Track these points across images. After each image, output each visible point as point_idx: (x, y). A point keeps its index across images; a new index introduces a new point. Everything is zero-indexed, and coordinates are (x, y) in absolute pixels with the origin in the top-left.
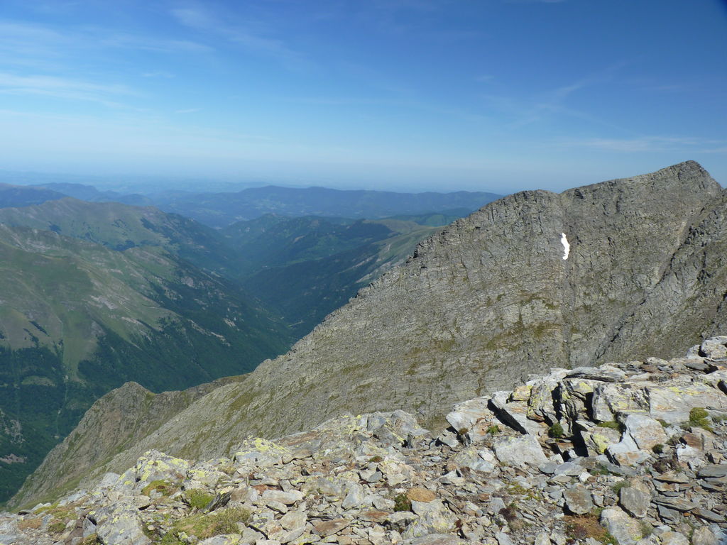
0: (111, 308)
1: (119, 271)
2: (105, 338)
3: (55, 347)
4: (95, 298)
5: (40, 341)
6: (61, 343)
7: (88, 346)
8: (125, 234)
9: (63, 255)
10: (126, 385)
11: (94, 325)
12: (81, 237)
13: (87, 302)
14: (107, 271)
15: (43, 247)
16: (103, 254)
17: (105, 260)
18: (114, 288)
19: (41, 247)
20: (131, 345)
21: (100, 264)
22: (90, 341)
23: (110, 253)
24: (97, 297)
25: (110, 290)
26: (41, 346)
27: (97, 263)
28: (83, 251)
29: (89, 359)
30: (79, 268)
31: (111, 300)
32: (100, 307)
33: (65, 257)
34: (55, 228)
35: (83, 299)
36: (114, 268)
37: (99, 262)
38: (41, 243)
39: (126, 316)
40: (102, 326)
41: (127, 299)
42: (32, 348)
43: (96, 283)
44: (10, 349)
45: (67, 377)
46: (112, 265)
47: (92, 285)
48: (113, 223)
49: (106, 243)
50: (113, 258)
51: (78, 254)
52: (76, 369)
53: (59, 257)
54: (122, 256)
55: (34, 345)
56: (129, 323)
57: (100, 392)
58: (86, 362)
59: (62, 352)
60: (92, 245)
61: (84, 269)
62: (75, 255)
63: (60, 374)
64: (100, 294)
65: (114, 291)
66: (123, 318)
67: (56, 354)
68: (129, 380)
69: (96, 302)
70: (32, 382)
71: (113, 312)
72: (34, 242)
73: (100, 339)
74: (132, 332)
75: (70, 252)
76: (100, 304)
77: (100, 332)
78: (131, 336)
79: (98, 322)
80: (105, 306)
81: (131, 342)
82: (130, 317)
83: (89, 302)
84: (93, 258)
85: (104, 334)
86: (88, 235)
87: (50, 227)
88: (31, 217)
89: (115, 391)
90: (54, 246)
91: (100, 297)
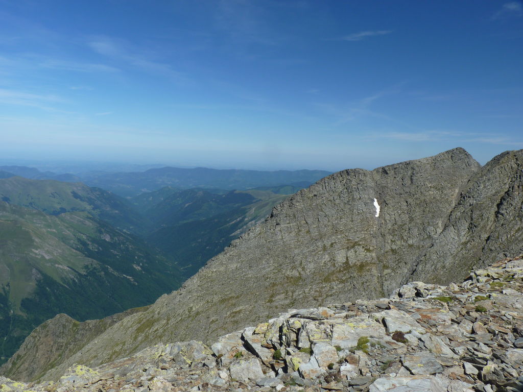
0: (47, 258)
1: (54, 230)
2: (42, 281)
3: (3, 288)
4: (35, 251)
6: (8, 285)
7: (29, 287)
8: (59, 203)
9: (11, 219)
10: (58, 316)
11: (34, 271)
12: (26, 206)
13: (29, 254)
14: (44, 230)
16: (42, 218)
17: (44, 223)
18: (50, 243)
20: (62, 286)
21: (40, 225)
22: (31, 283)
23: (48, 217)
24: (37, 250)
25: (47, 245)
27: (37, 225)
28: (27, 216)
29: (30, 297)
30: (23, 228)
31: (48, 252)
32: (39, 257)
33: (12, 220)
34: (6, 199)
35: (26, 252)
36: (51, 228)
37: (39, 224)
39: (59, 264)
40: (40, 272)
41: (59, 251)
43: (37, 240)
45: (12, 312)
46: (49, 226)
47: (33, 241)
48: (51, 195)
49: (44, 210)
50: (50, 221)
51: (23, 218)
52: (20, 306)
53: (8, 220)
54: (57, 219)
56: (61, 269)
57: (38, 322)
58: (27, 299)
59: (9, 292)
60: (34, 212)
61: (27, 229)
62: (21, 219)
63: (6, 309)
64: (39, 248)
65: (50, 245)
66: (56, 265)
67: (4, 294)
68: (60, 312)
69: (36, 254)
71: (49, 261)
73: (39, 281)
74: (63, 276)
75: (17, 216)
77: (38, 276)
78: (62, 279)
79: (37, 269)
80: (43, 257)
81: (61, 283)
82: (62, 265)
83: (31, 254)
84: (35, 221)
85: (42, 277)
86: (31, 204)
87: (2, 198)
89: (49, 321)
90: (4, 212)
91: (39, 250)
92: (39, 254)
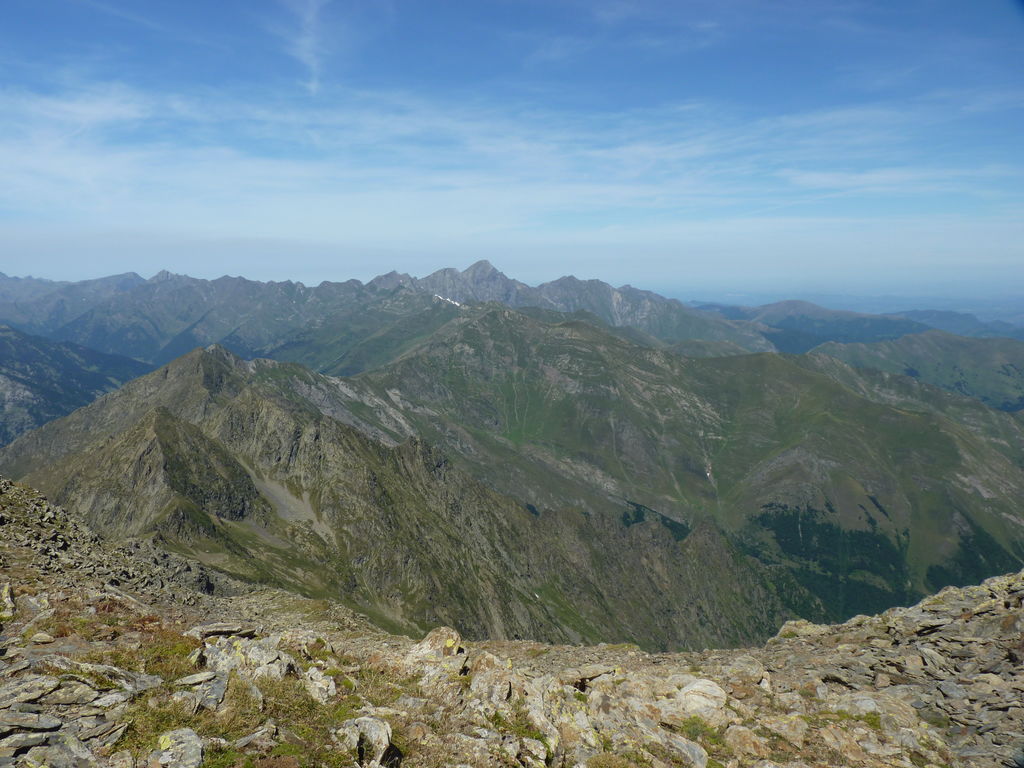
0: (986, 495)
1: (1004, 442)
2: (971, 540)
3: (898, 537)
4: (962, 478)
5: (878, 525)
6: (906, 533)
7: (944, 546)
8: (1017, 387)
9: (921, 411)
11: (957, 516)
12: (949, 388)
13: (949, 482)
14: (983, 439)
15: (895, 397)
16: (980, 414)
17: (983, 424)
18: (994, 467)
19: (892, 397)
20: (1012, 559)
21: (975, 428)
22: (949, 539)
23: (993, 413)
24: (966, 476)
25: (987, 469)
26: (879, 532)
27: (970, 427)
28: (951, 407)
29: (945, 565)
30: (942, 431)
31: (987, 484)
32: (969, 491)
33: (924, 413)
34: (912, 373)
35: (944, 477)
36: (996, 437)
37: (973, 425)
38: (892, 392)
39: (1010, 512)
40: (969, 521)
41: (1013, 486)
42: (867, 532)
43: (967, 457)
44: (839, 529)
45: (910, 584)
46: (993, 432)
47: (959, 458)
48: (1001, 369)
49: (985, 399)
50: (996, 422)
51: (944, 411)
53: (916, 413)
54: (1012, 420)
55: (869, 529)
56: (1013, 523)
58: (940, 568)
60: (965, 400)
61: (949, 434)
62: (939, 412)
63: (900, 576)
64: (971, 473)
65: (994, 471)
66: (1004, 514)
67: (898, 548)
69: (964, 484)
70: (862, 579)
71: (990, 502)
72: (884, 390)
73: (965, 538)
74: (1017, 539)
75: (931, 407)
76: (967, 487)
77: (965, 528)
78: (1014, 544)
79: (963, 514)
80: (977, 492)
81: (1012, 553)
82: (1015, 515)
83: (953, 482)
84: (965, 419)
85: (972, 533)
86: (958, 384)
87: (905, 370)
88: (883, 356)
90: (909, 397)
91: (970, 477)
92: (970, 486)
